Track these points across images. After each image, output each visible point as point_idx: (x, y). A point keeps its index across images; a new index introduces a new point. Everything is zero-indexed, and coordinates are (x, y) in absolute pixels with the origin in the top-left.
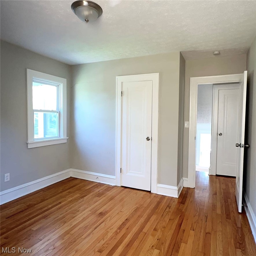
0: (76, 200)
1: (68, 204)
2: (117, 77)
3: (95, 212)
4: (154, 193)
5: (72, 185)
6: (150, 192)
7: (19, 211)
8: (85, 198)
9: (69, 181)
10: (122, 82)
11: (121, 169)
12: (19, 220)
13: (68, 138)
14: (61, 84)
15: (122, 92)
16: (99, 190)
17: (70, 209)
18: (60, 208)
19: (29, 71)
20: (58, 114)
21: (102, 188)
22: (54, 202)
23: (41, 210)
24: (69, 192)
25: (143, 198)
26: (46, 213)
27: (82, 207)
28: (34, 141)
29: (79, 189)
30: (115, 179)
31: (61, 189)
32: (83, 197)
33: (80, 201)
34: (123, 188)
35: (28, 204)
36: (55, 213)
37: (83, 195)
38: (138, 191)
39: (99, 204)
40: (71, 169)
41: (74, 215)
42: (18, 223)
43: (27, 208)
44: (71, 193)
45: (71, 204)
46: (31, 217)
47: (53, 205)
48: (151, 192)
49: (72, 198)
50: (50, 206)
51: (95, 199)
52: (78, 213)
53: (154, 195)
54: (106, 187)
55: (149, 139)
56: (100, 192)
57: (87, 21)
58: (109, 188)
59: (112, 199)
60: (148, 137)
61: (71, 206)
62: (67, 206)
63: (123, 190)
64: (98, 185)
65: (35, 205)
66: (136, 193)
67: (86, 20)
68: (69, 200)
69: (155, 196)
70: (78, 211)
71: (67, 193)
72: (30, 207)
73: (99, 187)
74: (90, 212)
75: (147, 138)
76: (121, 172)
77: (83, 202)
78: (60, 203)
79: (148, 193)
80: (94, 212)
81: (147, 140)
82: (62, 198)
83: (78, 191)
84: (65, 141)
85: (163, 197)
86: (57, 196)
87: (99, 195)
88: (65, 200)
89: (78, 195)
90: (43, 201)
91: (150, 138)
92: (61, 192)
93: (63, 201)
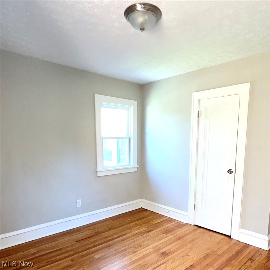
0: (142, 233)
1: (133, 237)
2: (193, 94)
3: (158, 251)
4: (234, 239)
5: (141, 217)
6: (230, 237)
7: (88, 236)
8: (151, 233)
9: (139, 212)
10: (200, 100)
11: (195, 205)
12: (85, 245)
13: (138, 166)
14: (131, 107)
15: (199, 112)
16: (168, 226)
17: (134, 242)
18: (123, 240)
19: (97, 96)
20: (128, 141)
21: (172, 224)
22: (120, 232)
23: (106, 239)
24: (136, 224)
25: (218, 243)
26: (110, 242)
27: (145, 243)
28: (103, 169)
29: (147, 222)
30: (188, 216)
31: (129, 219)
32: (149, 231)
33: (145, 235)
34: (196, 228)
35: (96, 231)
36: (118, 244)
37: (149, 229)
38: (215, 234)
39: (165, 242)
40: (141, 200)
41: (136, 250)
42: (84, 248)
43: (94, 234)
44: (138, 226)
45: (135, 238)
46: (96, 244)
47: (117, 235)
48: (232, 237)
49: (138, 231)
50: (115, 236)
51: (161, 236)
52: (140, 248)
53: (235, 241)
54: (176, 223)
55: (232, 172)
56: (169, 228)
57: (143, 30)
58: (181, 225)
59: (180, 238)
60: (230, 169)
61: (135, 239)
62: (131, 239)
63: (196, 230)
64: (168, 220)
65: (102, 232)
66: (211, 236)
67: (141, 29)
68: (134, 232)
69: (235, 243)
70: (141, 246)
71: (134, 224)
72: (97, 233)
73: (169, 222)
74: (152, 250)
75: (228, 171)
76: (195, 209)
77: (148, 237)
78: (125, 234)
79: (227, 238)
80: (156, 250)
81: (229, 173)
82: (128, 229)
83: (145, 224)
84: (136, 170)
85: (247, 246)
86: (124, 227)
87: (167, 232)
88: (131, 232)
89: (144, 229)
90: (110, 229)
91: (233, 170)
92: (128, 223)
93: (128, 233)
